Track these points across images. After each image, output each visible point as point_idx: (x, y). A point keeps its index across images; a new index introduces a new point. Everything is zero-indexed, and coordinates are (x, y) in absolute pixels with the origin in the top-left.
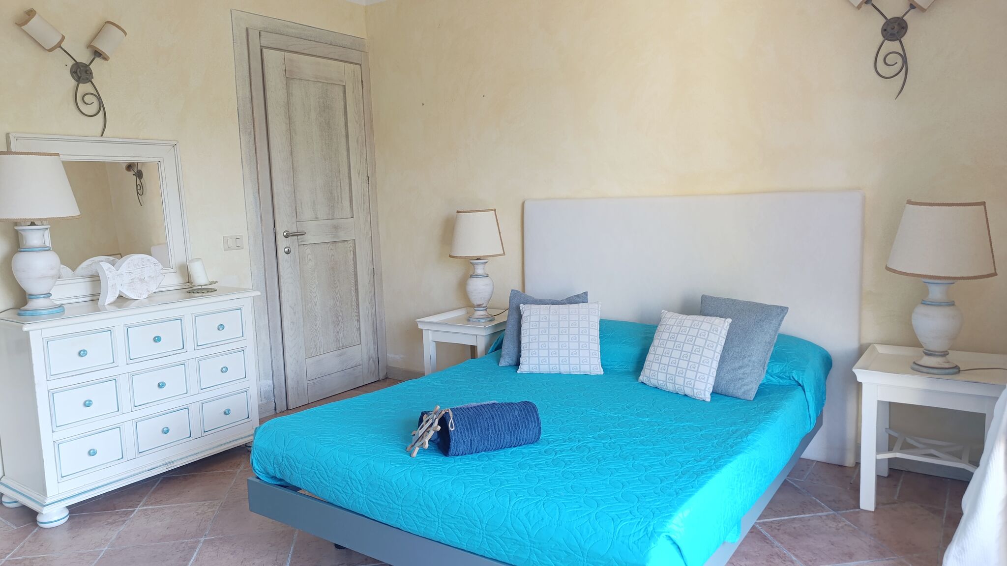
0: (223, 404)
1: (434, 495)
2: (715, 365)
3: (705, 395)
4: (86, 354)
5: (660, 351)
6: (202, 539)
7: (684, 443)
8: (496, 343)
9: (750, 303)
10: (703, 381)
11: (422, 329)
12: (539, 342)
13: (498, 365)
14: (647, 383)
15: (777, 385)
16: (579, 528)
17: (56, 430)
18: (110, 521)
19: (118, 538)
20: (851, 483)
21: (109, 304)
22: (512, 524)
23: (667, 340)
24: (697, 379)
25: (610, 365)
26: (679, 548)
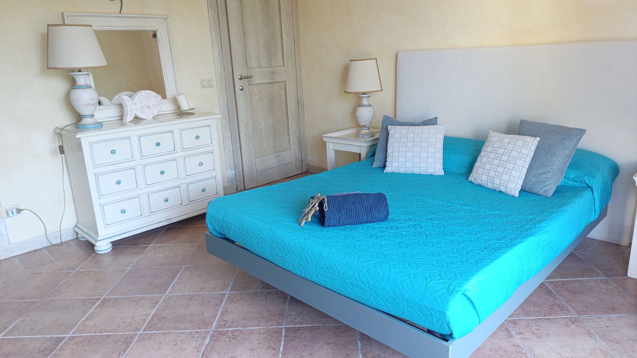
0: (201, 185)
1: (310, 252)
2: (524, 171)
3: (514, 192)
4: (115, 153)
5: (484, 160)
6: (184, 266)
7: (492, 226)
8: (372, 152)
9: (557, 126)
10: (514, 182)
11: (326, 142)
12: (399, 152)
13: (372, 167)
14: (474, 182)
15: (571, 187)
16: (402, 283)
17: (101, 198)
18: (135, 251)
19: (137, 262)
20: (624, 258)
21: (129, 122)
22: (358, 276)
23: (491, 152)
24: (510, 181)
25: (450, 169)
26: (472, 302)
